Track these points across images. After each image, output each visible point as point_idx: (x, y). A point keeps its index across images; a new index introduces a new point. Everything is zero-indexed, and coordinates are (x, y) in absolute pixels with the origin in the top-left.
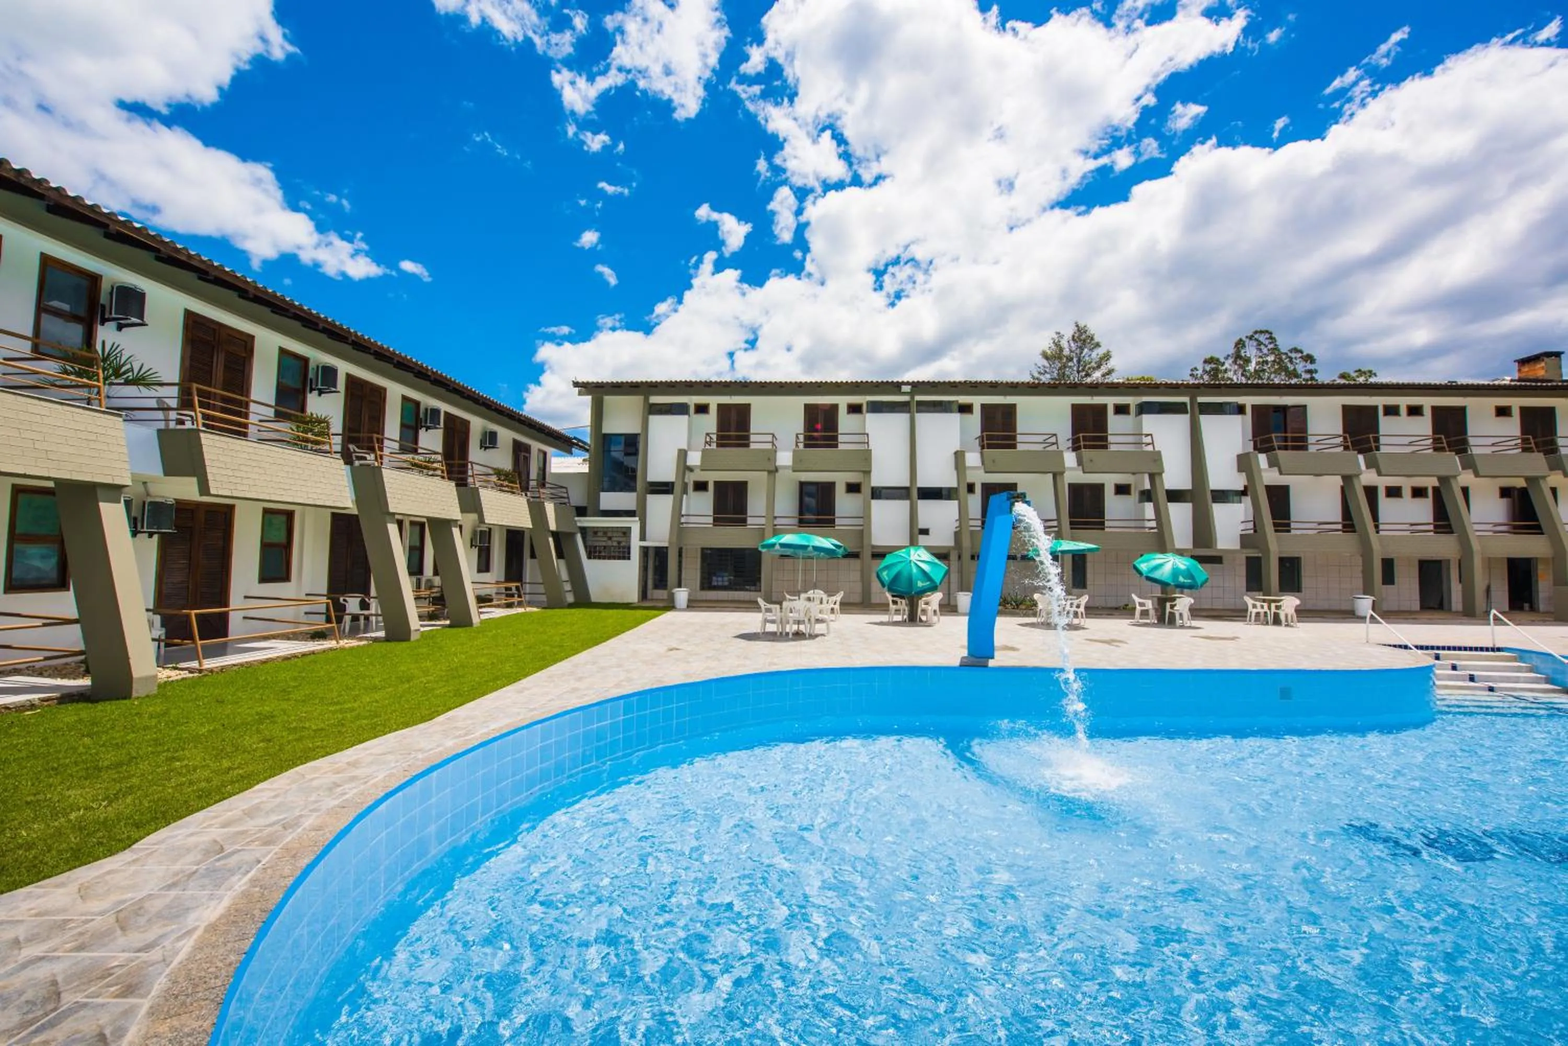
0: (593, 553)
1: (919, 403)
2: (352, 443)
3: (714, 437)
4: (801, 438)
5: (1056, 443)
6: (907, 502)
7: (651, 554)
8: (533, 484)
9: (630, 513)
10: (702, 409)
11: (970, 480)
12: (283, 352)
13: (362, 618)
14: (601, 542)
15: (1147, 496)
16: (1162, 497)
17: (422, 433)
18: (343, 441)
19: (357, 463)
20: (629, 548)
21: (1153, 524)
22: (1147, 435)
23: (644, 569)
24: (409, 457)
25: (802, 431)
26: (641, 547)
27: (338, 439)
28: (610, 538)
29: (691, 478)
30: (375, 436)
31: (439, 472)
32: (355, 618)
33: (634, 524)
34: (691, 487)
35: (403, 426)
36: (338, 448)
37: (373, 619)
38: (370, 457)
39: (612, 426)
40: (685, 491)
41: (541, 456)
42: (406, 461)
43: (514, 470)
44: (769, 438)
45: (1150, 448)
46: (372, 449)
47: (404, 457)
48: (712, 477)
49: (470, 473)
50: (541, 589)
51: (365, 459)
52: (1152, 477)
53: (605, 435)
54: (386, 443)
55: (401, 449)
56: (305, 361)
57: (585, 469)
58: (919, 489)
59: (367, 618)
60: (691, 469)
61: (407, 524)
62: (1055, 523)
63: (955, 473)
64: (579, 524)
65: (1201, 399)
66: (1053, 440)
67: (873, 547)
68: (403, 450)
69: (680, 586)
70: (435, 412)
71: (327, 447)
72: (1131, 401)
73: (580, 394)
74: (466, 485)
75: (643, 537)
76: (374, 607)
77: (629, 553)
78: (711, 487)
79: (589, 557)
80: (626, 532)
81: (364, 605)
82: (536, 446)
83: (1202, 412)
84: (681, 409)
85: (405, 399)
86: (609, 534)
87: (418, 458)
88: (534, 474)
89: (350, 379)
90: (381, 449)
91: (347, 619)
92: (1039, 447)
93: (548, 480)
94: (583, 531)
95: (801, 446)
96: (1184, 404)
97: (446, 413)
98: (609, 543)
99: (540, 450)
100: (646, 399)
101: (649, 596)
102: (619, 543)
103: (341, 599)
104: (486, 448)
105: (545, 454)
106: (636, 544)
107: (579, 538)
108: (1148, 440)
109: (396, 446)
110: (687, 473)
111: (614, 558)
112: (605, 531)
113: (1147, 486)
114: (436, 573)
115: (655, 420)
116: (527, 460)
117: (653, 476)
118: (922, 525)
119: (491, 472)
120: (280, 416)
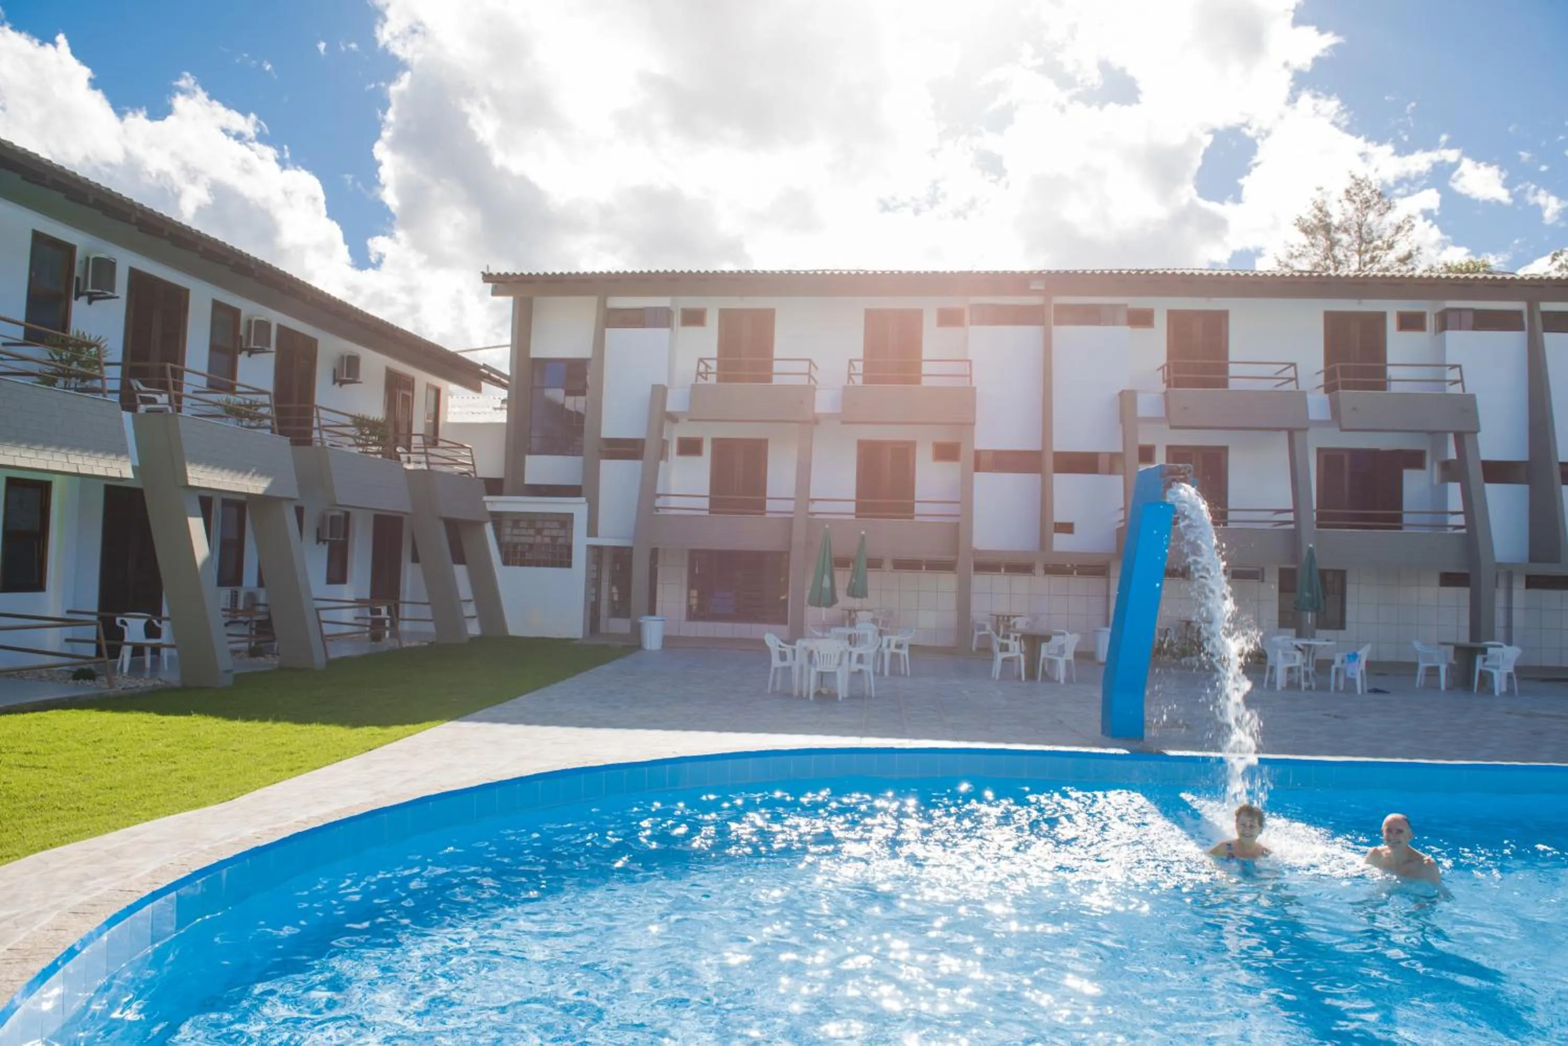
0: (511, 556)
1: (1060, 308)
2: (135, 377)
3: (713, 365)
4: (859, 367)
5: (1295, 379)
6: (1037, 477)
7: (607, 559)
8: (416, 440)
9: (572, 491)
10: (694, 318)
11: (1144, 441)
12: (38, 238)
13: (148, 651)
14: (525, 536)
15: (1452, 471)
16: (1475, 472)
17: (242, 358)
18: (123, 373)
19: (142, 408)
20: (570, 548)
21: (1460, 520)
22: (1453, 367)
23: (594, 583)
24: (222, 397)
25: (860, 355)
26: (591, 548)
27: (115, 372)
28: (539, 532)
29: (675, 433)
30: (169, 365)
31: (268, 422)
32: (138, 650)
33: (577, 508)
34: (673, 448)
35: (214, 348)
36: (116, 385)
37: (165, 652)
38: (163, 399)
39: (544, 346)
40: (663, 454)
41: (432, 394)
42: (215, 404)
43: (388, 417)
44: (803, 367)
45: (1456, 389)
46: (164, 387)
47: (214, 397)
48: (708, 433)
49: (315, 424)
50: (427, 612)
51: (154, 401)
52: (1459, 438)
53: (536, 361)
54: (188, 377)
55: (209, 386)
56: (70, 249)
57: (502, 417)
58: (1057, 455)
59: (156, 650)
60: (673, 418)
61: (217, 507)
62: (1290, 517)
63: (1121, 426)
64: (490, 508)
65: (1547, 306)
66: (1290, 373)
67: (977, 552)
68: (214, 387)
69: (652, 612)
70: (264, 326)
71: (97, 384)
72: (1429, 308)
73: (495, 293)
74: (309, 442)
75: (592, 530)
76: (166, 637)
77: (570, 556)
78: (707, 449)
79: (506, 562)
80: (566, 521)
81: (152, 631)
82: (423, 379)
83: (1547, 329)
84: (660, 318)
85: (217, 306)
86: (539, 525)
87: (235, 399)
88: (419, 426)
89: (135, 275)
90: (178, 386)
91: (126, 652)
92: (1268, 385)
93: (441, 435)
94: (498, 519)
95: (858, 380)
96: (1519, 313)
97: (280, 327)
98: (538, 539)
99: (429, 386)
100: (602, 303)
101: (603, 629)
102: (554, 538)
103: (118, 620)
104: (342, 383)
105: (438, 392)
106: (580, 542)
107: (489, 529)
108: (1453, 375)
109: (202, 382)
110: (667, 425)
111: (546, 564)
112: (532, 519)
113: (1452, 454)
114: (261, 584)
115: (614, 335)
116: (408, 402)
117: (610, 430)
118: (1060, 516)
119: (348, 421)
120: (32, 337)
